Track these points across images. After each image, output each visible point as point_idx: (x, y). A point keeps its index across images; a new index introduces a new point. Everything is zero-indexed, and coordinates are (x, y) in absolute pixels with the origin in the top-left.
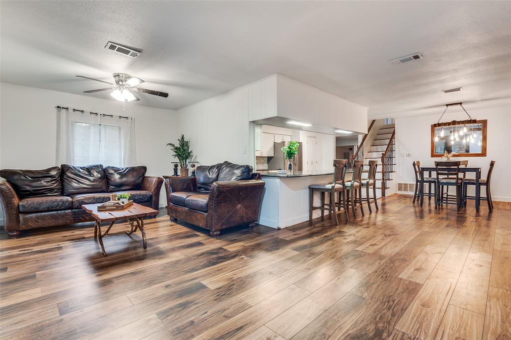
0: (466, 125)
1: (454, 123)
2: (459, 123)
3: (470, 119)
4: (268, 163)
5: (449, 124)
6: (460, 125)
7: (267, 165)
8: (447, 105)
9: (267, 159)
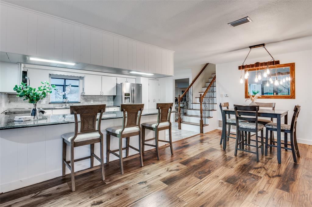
0: (269, 66)
1: (257, 64)
2: (262, 64)
3: (273, 60)
4: (113, 101)
5: (252, 66)
6: (263, 67)
7: (113, 102)
8: (251, 47)
9: (113, 97)
